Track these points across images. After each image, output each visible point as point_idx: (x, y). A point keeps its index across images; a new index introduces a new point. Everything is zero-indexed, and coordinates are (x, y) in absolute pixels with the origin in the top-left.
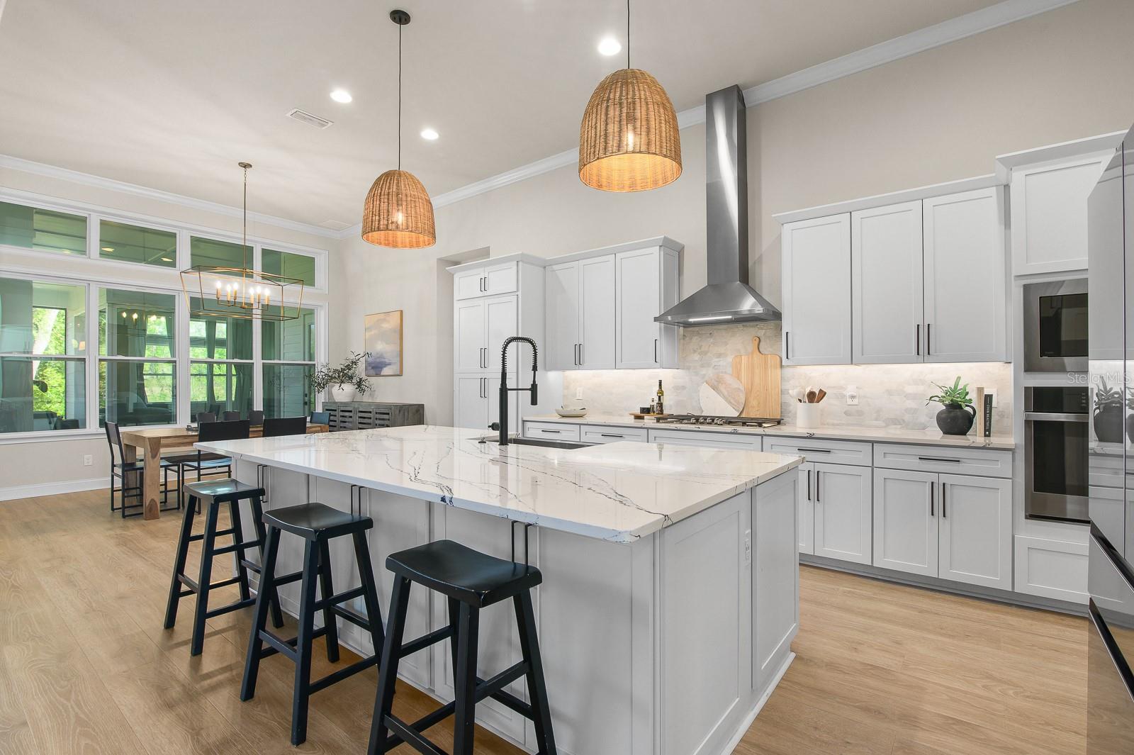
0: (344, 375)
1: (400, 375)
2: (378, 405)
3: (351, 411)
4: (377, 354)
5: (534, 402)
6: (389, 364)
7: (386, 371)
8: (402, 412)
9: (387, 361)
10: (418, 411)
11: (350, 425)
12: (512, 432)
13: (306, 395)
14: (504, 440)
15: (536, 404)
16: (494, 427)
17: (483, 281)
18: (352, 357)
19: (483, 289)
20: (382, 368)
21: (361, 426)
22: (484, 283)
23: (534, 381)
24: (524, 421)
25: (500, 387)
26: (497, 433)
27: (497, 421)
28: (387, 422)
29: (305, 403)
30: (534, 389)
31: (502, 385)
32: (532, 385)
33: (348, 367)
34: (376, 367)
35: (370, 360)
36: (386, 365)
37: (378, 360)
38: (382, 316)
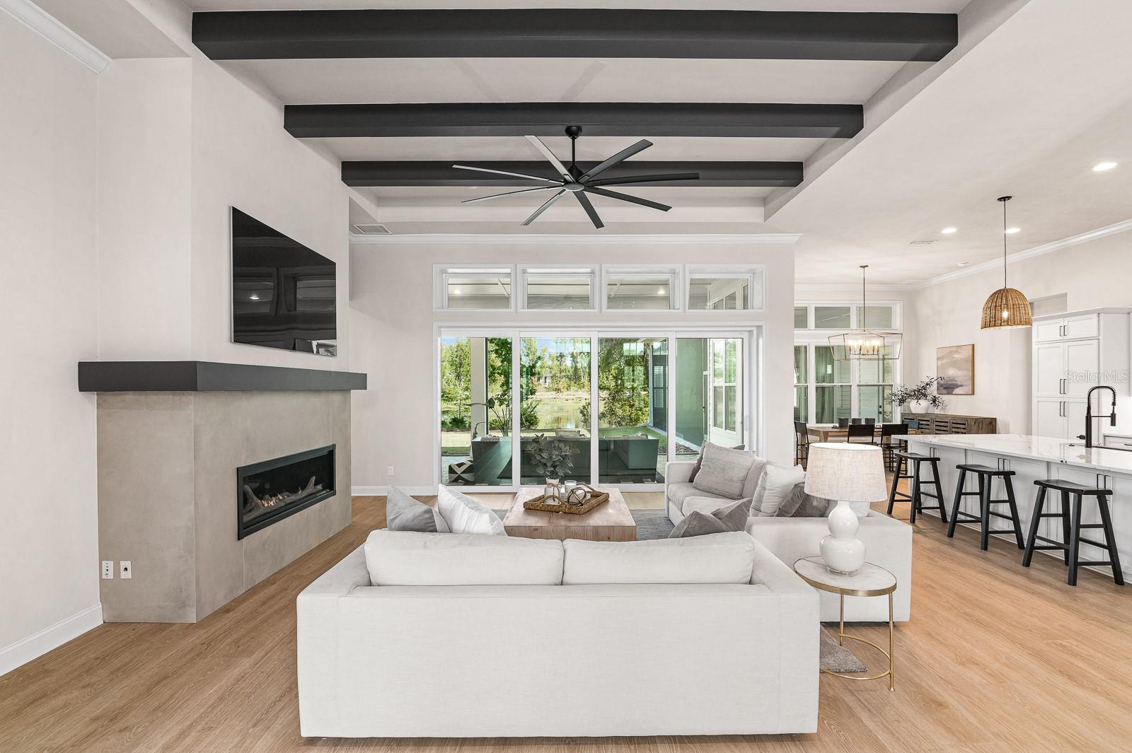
0: (920, 393)
1: (973, 394)
2: (954, 417)
3: (928, 421)
4: (949, 378)
5: (1113, 423)
6: (961, 386)
7: (957, 391)
8: (977, 424)
9: (959, 383)
10: (991, 423)
11: (928, 431)
12: (1094, 442)
13: (881, 407)
14: (1089, 445)
15: (1115, 425)
16: (1081, 437)
17: (1062, 328)
18: (927, 380)
19: (1062, 334)
20: (953, 389)
21: (937, 432)
22: (1063, 331)
23: (1113, 412)
24: (1105, 436)
25: (1086, 415)
26: (1084, 442)
27: (1084, 434)
28: (963, 431)
29: (880, 413)
30: (1113, 417)
31: (1087, 414)
32: (1112, 414)
33: (924, 388)
34: (948, 387)
35: (942, 382)
36: (958, 386)
37: (950, 383)
38: (954, 349)
